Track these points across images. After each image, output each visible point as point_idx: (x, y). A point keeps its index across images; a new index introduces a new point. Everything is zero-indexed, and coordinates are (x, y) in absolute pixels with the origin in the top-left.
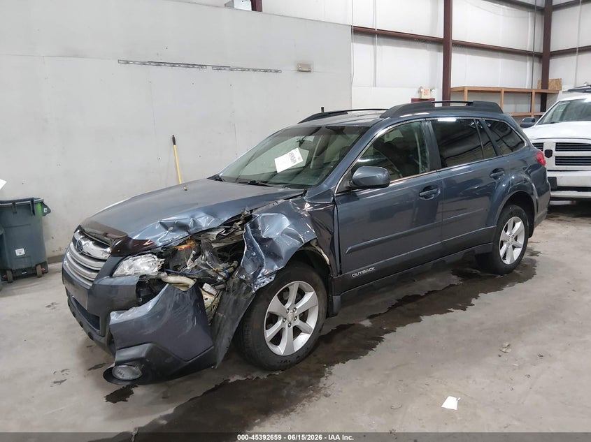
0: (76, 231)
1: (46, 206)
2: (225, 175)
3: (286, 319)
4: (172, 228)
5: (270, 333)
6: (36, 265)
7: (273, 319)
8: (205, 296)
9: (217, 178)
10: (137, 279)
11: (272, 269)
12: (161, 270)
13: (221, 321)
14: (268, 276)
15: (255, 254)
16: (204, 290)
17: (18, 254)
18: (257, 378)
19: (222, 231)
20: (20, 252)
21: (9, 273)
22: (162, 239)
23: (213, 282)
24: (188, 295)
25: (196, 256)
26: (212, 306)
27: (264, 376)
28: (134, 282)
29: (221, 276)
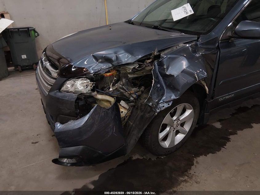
0: (43, 52)
1: (37, 32)
2: (135, 20)
3: (172, 126)
4: (100, 60)
5: (161, 135)
6: (33, 64)
7: (165, 127)
8: (122, 110)
9: (130, 22)
10: (75, 96)
11: (171, 97)
12: (93, 90)
13: (131, 128)
14: (166, 102)
15: (159, 86)
16: (120, 105)
17: (23, 58)
18: (150, 159)
19: (137, 66)
20: (24, 57)
21: (19, 67)
22: (93, 68)
23: (127, 100)
24: (110, 111)
25: (117, 82)
26: (126, 116)
27: (154, 158)
28: (73, 98)
29: (133, 97)
